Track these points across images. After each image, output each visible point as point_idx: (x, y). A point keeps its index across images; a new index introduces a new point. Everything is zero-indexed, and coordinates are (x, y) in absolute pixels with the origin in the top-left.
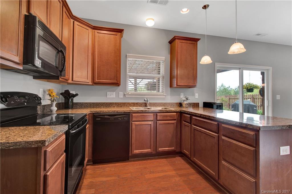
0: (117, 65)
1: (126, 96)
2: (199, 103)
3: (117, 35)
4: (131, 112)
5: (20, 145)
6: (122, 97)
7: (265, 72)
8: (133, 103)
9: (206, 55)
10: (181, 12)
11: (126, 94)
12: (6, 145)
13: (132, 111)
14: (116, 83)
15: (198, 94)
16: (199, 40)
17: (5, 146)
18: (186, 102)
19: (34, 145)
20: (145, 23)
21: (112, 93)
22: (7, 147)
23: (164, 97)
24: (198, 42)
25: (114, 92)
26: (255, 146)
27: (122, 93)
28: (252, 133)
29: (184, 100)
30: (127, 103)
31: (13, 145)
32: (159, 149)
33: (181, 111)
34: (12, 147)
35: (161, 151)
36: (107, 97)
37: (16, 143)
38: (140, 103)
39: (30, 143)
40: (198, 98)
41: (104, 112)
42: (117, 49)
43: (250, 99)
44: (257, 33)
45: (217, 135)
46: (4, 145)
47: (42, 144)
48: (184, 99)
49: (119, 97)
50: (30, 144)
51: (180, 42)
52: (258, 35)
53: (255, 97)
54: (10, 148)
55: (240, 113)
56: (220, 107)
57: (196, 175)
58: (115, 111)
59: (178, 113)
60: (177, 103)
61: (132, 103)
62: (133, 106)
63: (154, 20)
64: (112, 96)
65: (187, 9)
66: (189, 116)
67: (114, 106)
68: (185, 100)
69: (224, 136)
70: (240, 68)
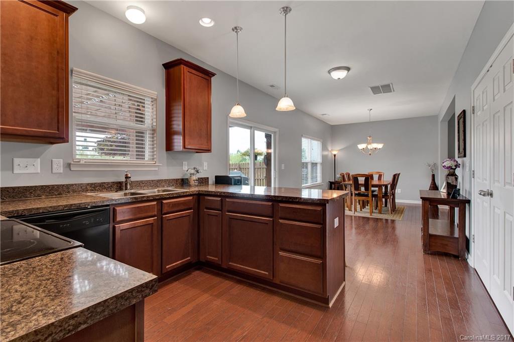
0: (58, 90)
1: (72, 169)
2: (208, 178)
3: (57, 16)
4: (112, 204)
5: (103, 311)
6: (62, 171)
7: (272, 135)
8: (92, 184)
9: (238, 105)
10: (200, 22)
11: (73, 164)
12: (67, 325)
13: (114, 202)
14: (57, 136)
15: (207, 163)
16: (213, 75)
17: (65, 329)
18: (194, 178)
19: (135, 298)
20: (125, 13)
21: (30, 160)
22: (70, 331)
23: (157, 169)
24: (213, 79)
25: (38, 158)
26: (322, 222)
27: (62, 160)
28: (319, 209)
29: (191, 174)
30: (76, 185)
31: (87, 318)
32: (167, 267)
33: (201, 192)
34: (85, 323)
35: (170, 269)
36: (15, 172)
37: (95, 308)
38: (108, 183)
39: (128, 295)
40: (207, 169)
41: (41, 211)
42: (58, 52)
43: (237, 169)
44: (271, 84)
45: (271, 219)
46: (60, 329)
47: (151, 289)
48: (193, 171)
49: (54, 171)
50: (126, 300)
51: (188, 72)
52: (272, 86)
53: (242, 167)
54: (79, 329)
55: (251, 187)
56: (239, 182)
57: (237, 287)
58: (71, 205)
59: (195, 197)
60: (179, 179)
61: (88, 184)
62: (93, 190)
63: (144, 12)
64: (31, 170)
65: (210, 20)
66: (219, 199)
67: (39, 196)
68: (193, 174)
69: (281, 218)
70: (251, 127)
